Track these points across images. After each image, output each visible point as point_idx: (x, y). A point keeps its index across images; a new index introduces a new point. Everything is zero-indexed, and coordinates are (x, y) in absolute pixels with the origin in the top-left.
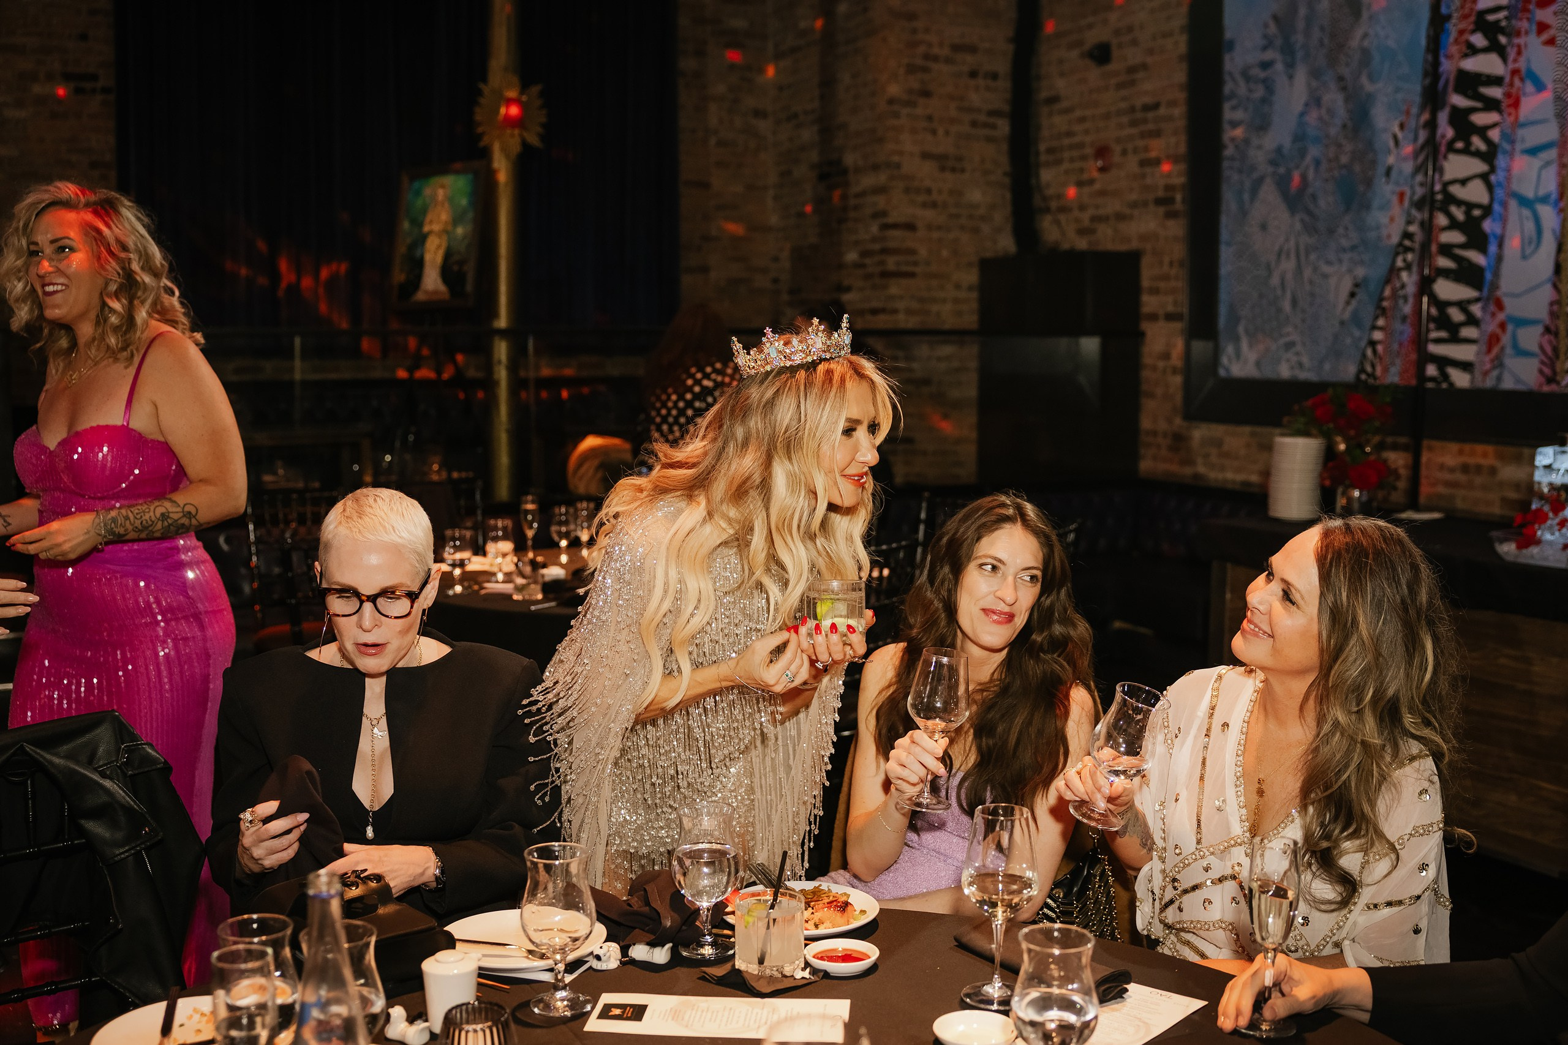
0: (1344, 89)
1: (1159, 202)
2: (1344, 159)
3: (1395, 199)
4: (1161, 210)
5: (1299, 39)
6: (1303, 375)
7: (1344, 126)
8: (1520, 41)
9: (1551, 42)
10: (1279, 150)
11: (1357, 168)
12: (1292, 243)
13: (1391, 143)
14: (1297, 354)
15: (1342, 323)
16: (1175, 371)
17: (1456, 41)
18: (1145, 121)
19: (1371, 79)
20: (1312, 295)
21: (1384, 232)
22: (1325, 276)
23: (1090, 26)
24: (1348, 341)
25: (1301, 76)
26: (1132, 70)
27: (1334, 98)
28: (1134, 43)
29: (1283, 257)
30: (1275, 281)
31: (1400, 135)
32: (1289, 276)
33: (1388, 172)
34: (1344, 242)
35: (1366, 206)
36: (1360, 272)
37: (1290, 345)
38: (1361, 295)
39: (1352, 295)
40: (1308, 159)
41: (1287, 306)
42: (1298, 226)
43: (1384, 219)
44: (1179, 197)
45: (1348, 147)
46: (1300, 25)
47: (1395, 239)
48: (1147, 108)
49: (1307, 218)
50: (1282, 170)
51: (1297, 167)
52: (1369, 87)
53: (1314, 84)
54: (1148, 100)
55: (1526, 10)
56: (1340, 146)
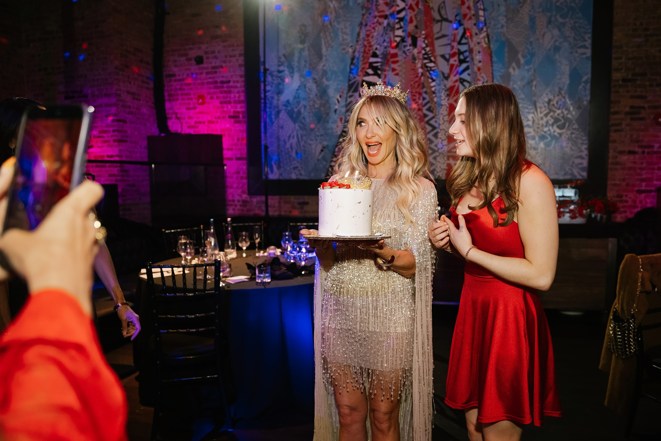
0: (316, 82)
1: (230, 117)
2: (317, 106)
3: (339, 120)
4: (232, 120)
5: (295, 64)
6: (302, 178)
7: (316, 95)
8: (386, 73)
9: (397, 74)
10: (288, 101)
11: (322, 109)
12: (295, 133)
13: (337, 102)
14: (299, 170)
15: (318, 160)
16: (242, 178)
17: (361, 71)
18: (223, 87)
19: (327, 80)
20: (305, 151)
21: (335, 130)
22: (310, 145)
23: (191, 49)
24: (321, 166)
25: (296, 76)
26: (213, 68)
27: (311, 85)
28: (216, 57)
29: (291, 138)
30: (288, 146)
31: (340, 99)
32: (294, 144)
33: (336, 111)
34: (318, 133)
35: (328, 122)
36: (325, 143)
37: (295, 168)
38: (326, 151)
39: (322, 151)
40: (301, 105)
41: (294, 154)
42: (297, 127)
43: (334, 126)
44: (241, 116)
45: (318, 102)
46: (296, 59)
47: (339, 133)
48: (222, 82)
49: (301, 125)
50: (289, 108)
51: (296, 107)
52: (326, 83)
53: (303, 80)
54: (224, 79)
55: (387, 64)
56: (315, 101)
